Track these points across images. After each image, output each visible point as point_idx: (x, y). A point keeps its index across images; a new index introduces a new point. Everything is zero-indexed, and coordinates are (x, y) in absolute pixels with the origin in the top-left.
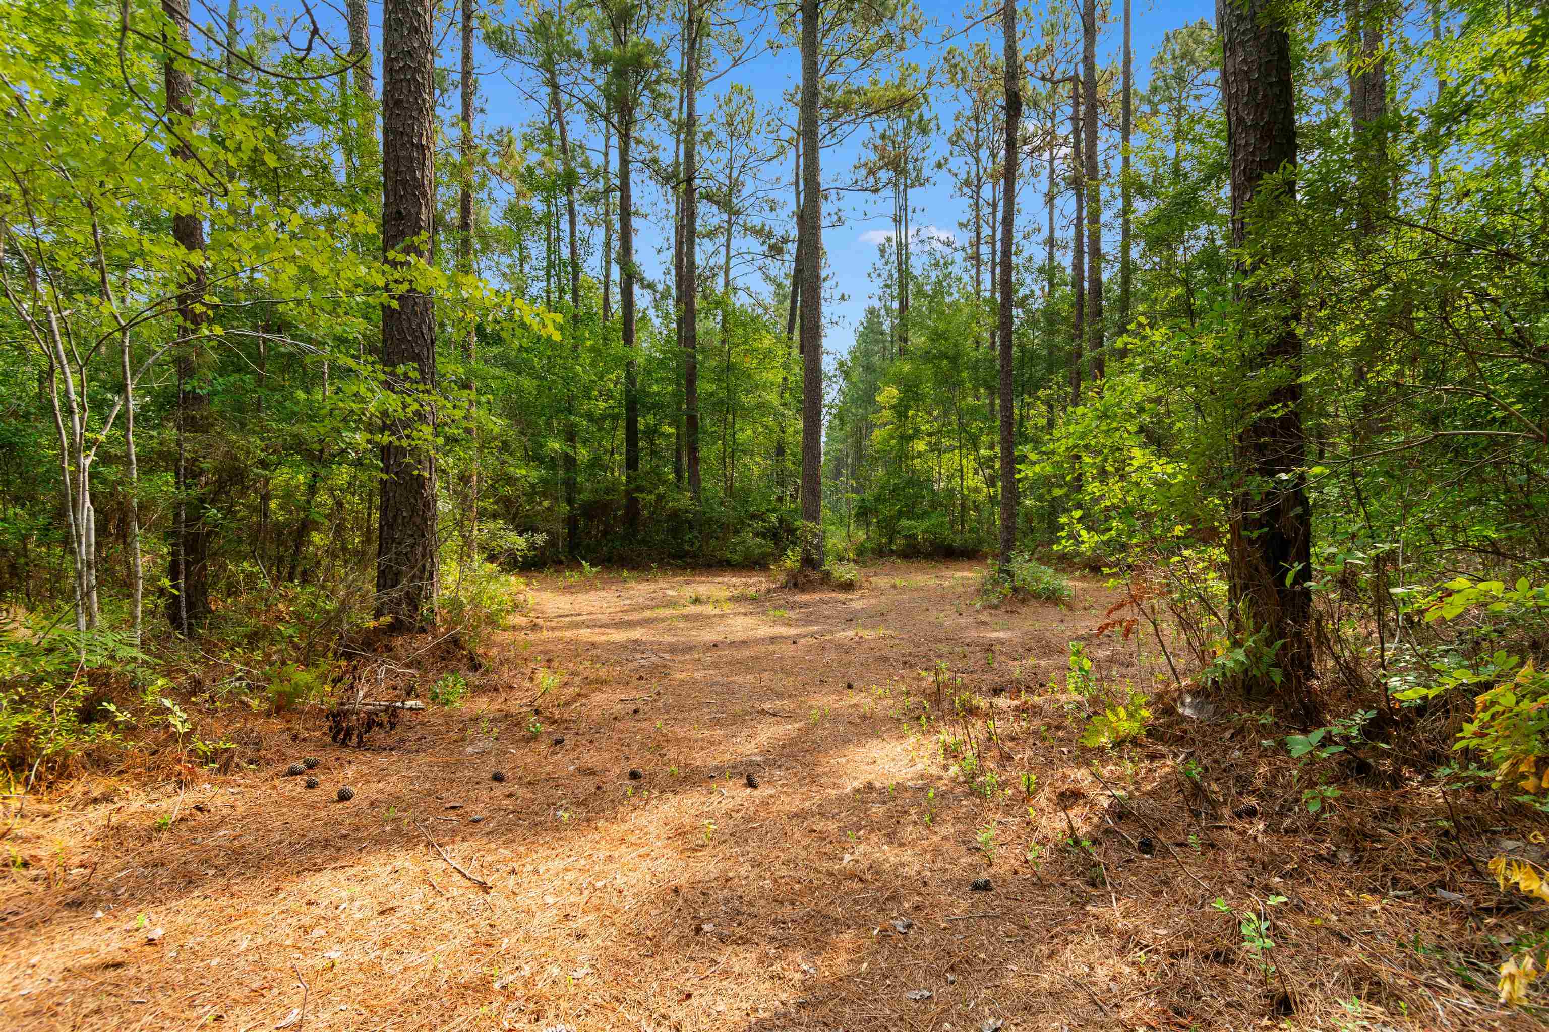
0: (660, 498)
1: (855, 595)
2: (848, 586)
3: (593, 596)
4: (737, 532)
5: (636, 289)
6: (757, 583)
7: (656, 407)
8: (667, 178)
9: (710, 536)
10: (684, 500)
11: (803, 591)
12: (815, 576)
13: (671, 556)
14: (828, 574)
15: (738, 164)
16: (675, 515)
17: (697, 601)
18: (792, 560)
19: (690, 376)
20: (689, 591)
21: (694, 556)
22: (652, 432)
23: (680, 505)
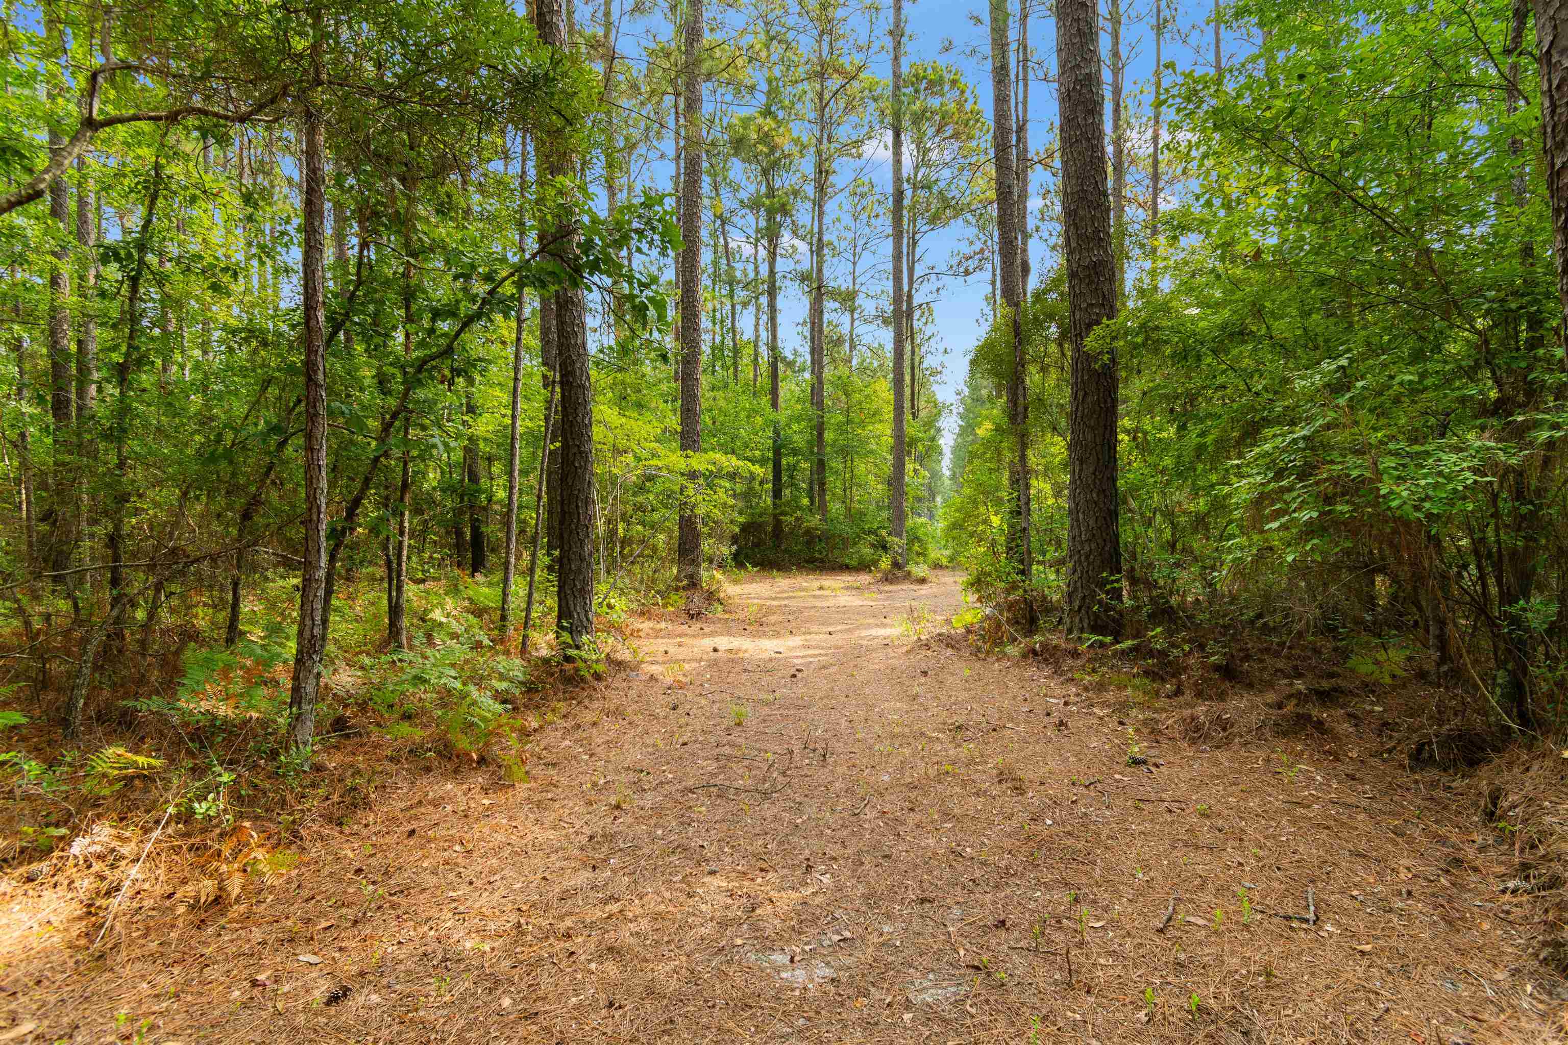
0: (797, 519)
1: (925, 587)
2: (923, 581)
3: (754, 585)
4: (855, 544)
5: (780, 366)
6: (864, 578)
7: (795, 452)
8: (804, 278)
9: (834, 547)
10: (815, 521)
11: (891, 583)
12: (899, 574)
13: (807, 562)
14: (909, 573)
15: (860, 243)
16: (808, 532)
17: (821, 588)
18: (885, 563)
19: (820, 429)
20: (816, 584)
21: (823, 561)
22: (793, 468)
23: (812, 525)
